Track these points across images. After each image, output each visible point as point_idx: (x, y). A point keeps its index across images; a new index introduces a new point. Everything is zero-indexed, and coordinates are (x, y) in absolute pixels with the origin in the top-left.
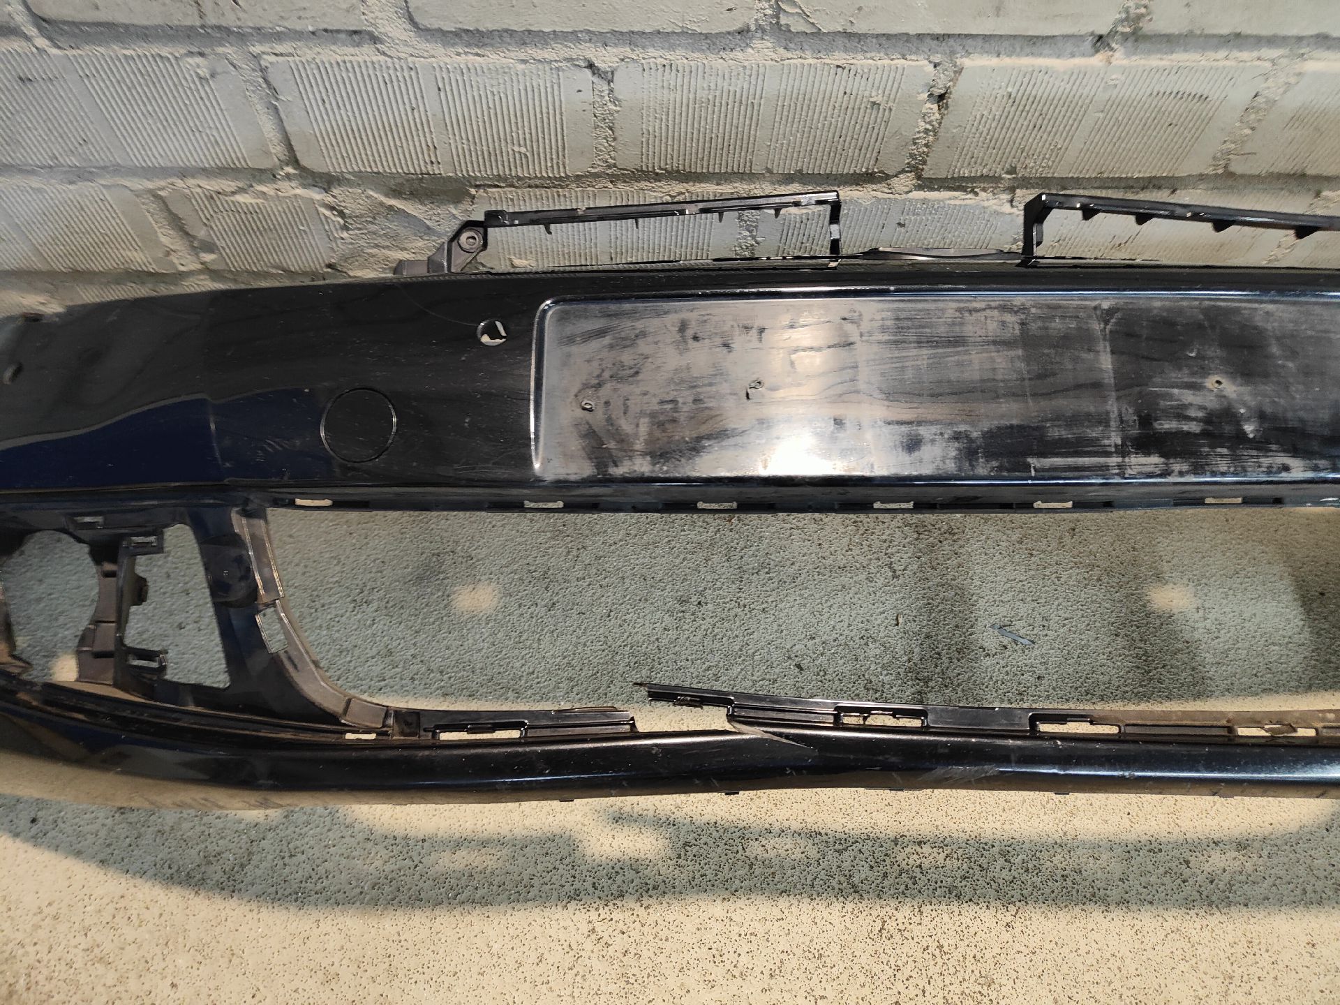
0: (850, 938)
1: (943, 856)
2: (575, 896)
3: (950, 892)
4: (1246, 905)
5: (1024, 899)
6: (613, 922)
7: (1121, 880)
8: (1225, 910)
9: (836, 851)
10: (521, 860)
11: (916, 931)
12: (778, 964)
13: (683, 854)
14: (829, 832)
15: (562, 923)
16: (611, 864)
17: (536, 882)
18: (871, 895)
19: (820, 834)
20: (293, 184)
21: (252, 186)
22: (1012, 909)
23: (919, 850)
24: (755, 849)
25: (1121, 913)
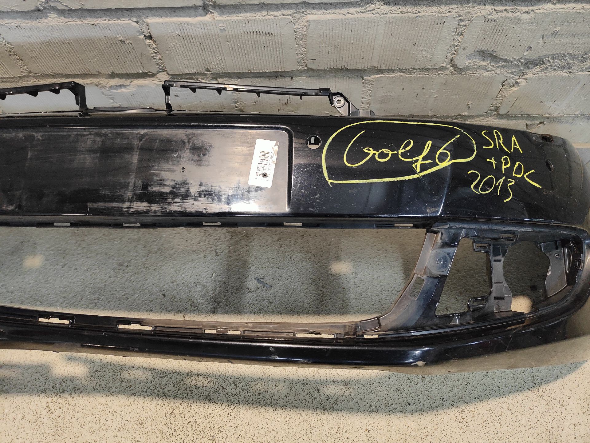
0: (157, 416)
1: (207, 381)
2: (44, 391)
3: (206, 398)
4: (341, 411)
5: (239, 403)
6: (57, 403)
7: (285, 396)
8: (331, 413)
9: (160, 377)
10: (26, 374)
11: (187, 414)
12: (123, 426)
13: (94, 375)
14: (159, 369)
15: (36, 402)
16: (63, 378)
17: (29, 384)
18: (171, 397)
19: (155, 369)
22: (232, 407)
23: (197, 379)
24: (125, 375)
25: (282, 411)
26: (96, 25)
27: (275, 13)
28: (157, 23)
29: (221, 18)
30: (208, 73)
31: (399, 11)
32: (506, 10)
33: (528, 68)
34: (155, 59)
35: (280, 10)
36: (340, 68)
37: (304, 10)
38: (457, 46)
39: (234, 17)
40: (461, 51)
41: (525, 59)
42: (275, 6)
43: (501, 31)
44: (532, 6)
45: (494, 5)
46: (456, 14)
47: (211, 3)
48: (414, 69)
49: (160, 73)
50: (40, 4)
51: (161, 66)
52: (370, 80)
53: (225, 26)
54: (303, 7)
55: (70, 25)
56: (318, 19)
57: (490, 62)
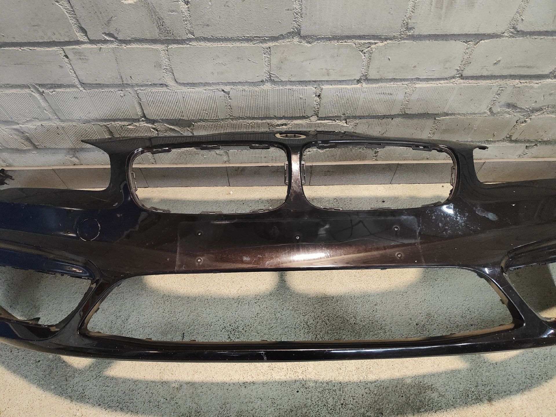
20: (144, 123)
21: (133, 123)
27: (398, 83)
28: (328, 88)
30: (343, 116)
31: (468, 82)
33: (533, 113)
35: (402, 82)
36: (424, 113)
38: (495, 101)
41: (532, 108)
43: (521, 93)
45: (520, 80)
46: (499, 84)
47: (364, 78)
48: (468, 113)
50: (265, 78)
51: (316, 112)
52: (439, 120)
53: (367, 90)
54: (415, 80)
55: (276, 89)
56: (421, 86)
57: (512, 110)
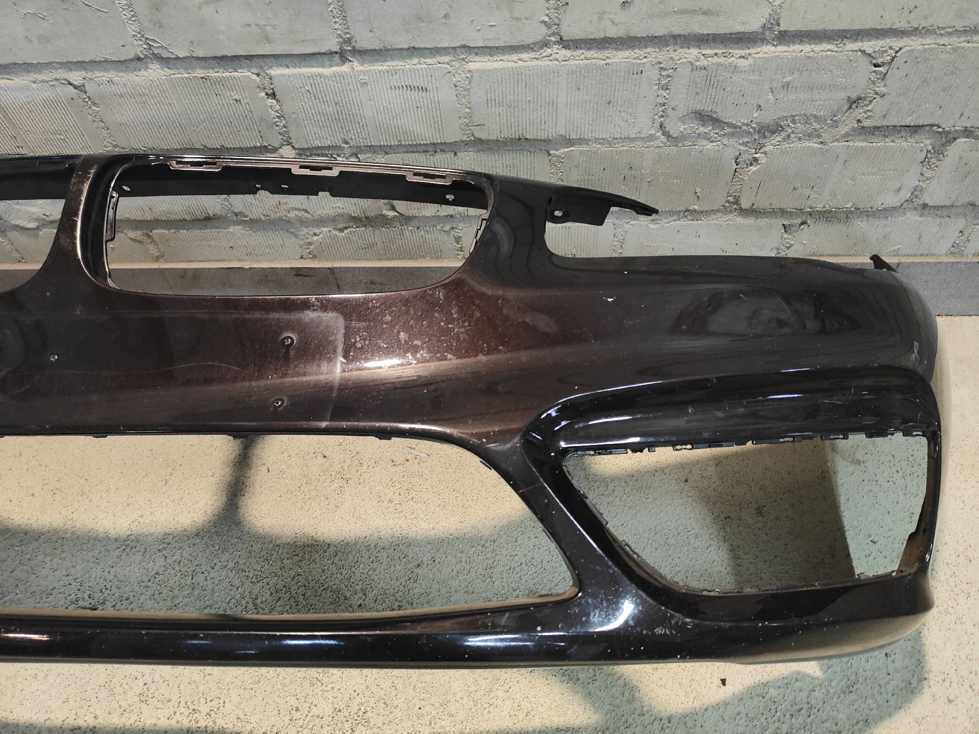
26: (206, 79)
27: (429, 61)
28: (283, 75)
29: (362, 68)
30: (346, 146)
31: (583, 57)
32: (716, 54)
33: (765, 137)
34: (277, 126)
35: (435, 56)
36: (517, 137)
37: (464, 57)
38: (664, 106)
39: (378, 67)
40: (669, 112)
41: (756, 123)
42: (428, 52)
43: (716, 83)
44: (749, 48)
45: (700, 48)
46: (655, 61)
47: (350, 48)
48: (615, 139)
49: (284, 147)
50: (141, 51)
51: (284, 136)
52: (558, 156)
53: (367, 78)
54: (462, 52)
55: (175, 78)
56: (482, 68)
57: (712, 129)
